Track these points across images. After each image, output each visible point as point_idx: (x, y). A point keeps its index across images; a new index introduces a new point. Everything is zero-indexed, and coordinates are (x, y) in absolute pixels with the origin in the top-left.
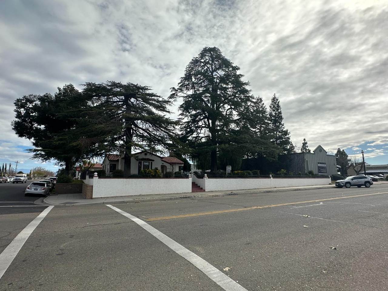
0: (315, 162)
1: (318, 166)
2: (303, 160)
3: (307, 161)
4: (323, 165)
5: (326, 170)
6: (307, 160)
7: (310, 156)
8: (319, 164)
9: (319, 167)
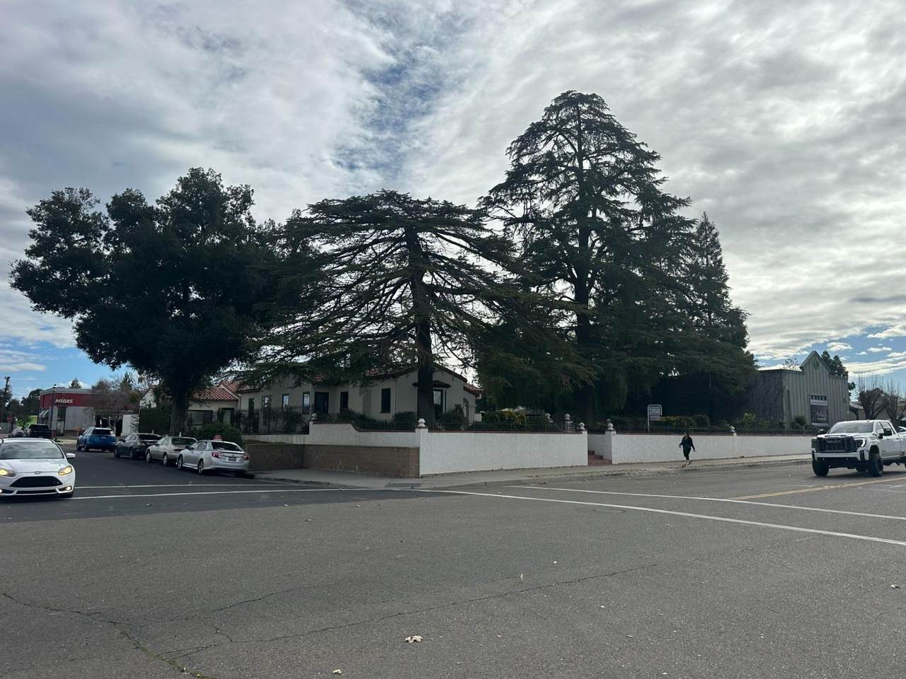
0: (805, 393)
1: (811, 404)
2: (780, 390)
3: (788, 391)
4: (821, 401)
5: (828, 413)
6: (787, 388)
7: (794, 377)
8: (812, 398)
9: (812, 407)
